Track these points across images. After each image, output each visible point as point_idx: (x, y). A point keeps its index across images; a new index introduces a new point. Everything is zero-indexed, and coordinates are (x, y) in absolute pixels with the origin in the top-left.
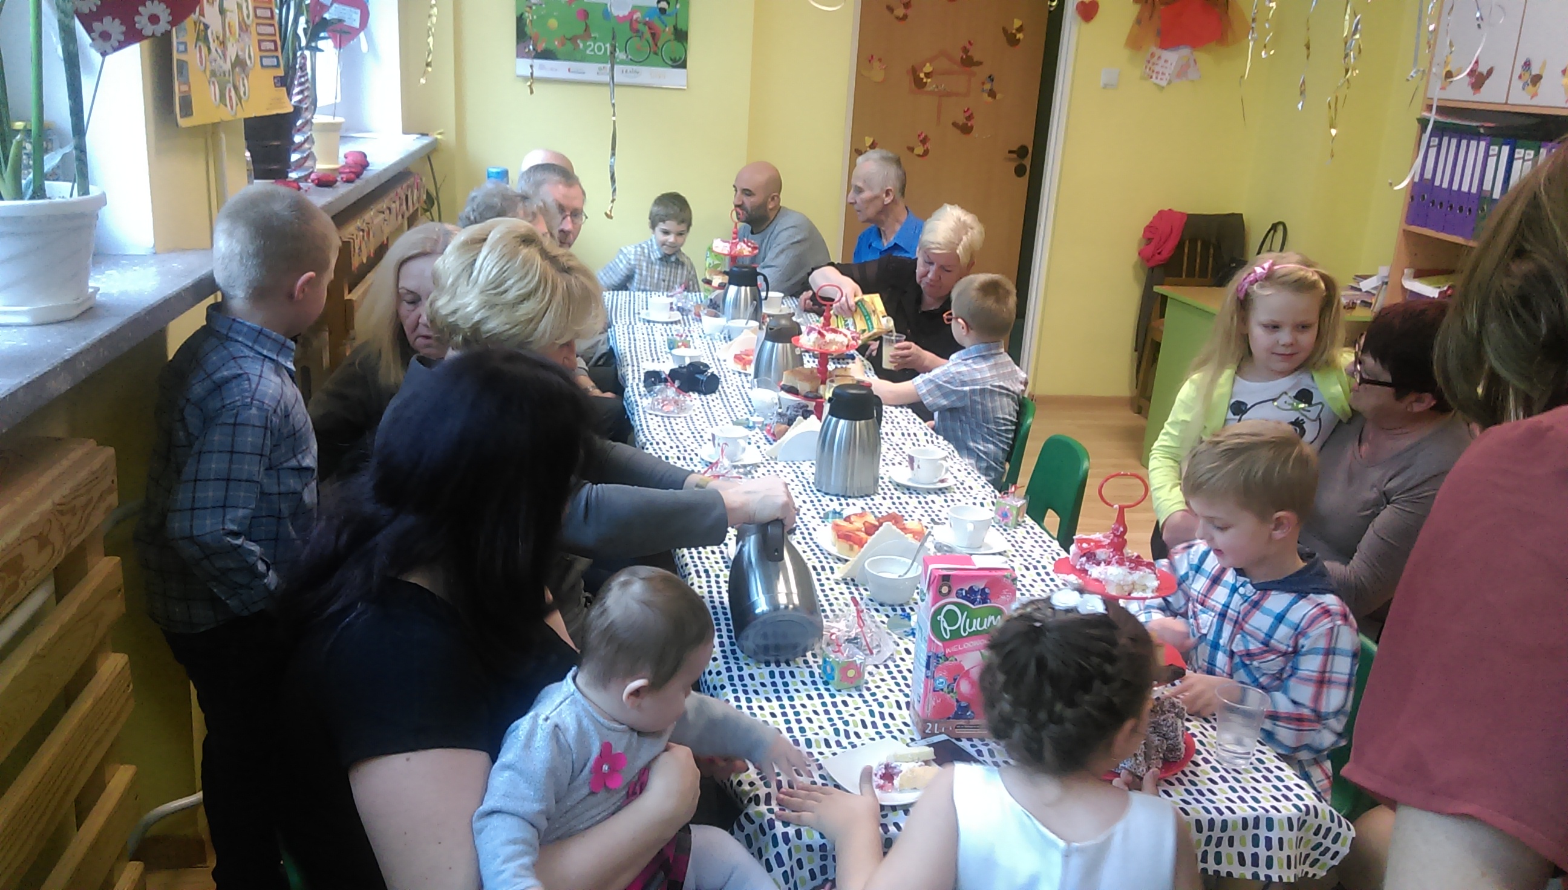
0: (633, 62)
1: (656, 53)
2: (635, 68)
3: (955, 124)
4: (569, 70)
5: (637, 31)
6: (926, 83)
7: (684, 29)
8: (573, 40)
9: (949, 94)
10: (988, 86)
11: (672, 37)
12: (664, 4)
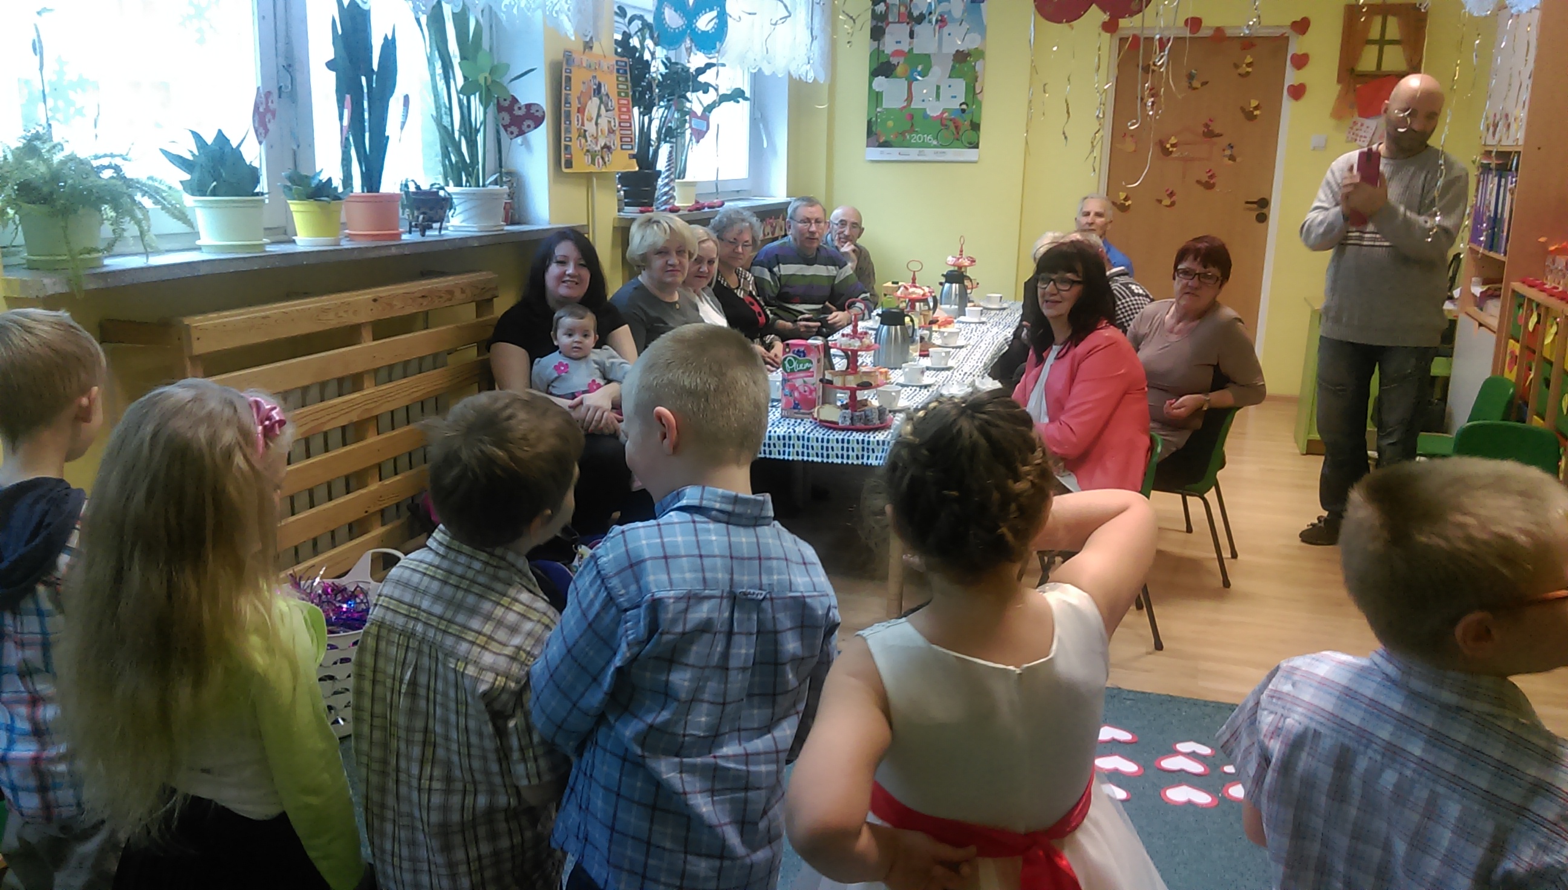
0: (942, 146)
1: (958, 140)
2: (943, 150)
3: (1198, 182)
4: (899, 154)
5: (946, 125)
6: (1172, 152)
7: (978, 122)
8: (903, 134)
9: (1192, 160)
10: (1228, 152)
11: (969, 128)
12: (964, 107)
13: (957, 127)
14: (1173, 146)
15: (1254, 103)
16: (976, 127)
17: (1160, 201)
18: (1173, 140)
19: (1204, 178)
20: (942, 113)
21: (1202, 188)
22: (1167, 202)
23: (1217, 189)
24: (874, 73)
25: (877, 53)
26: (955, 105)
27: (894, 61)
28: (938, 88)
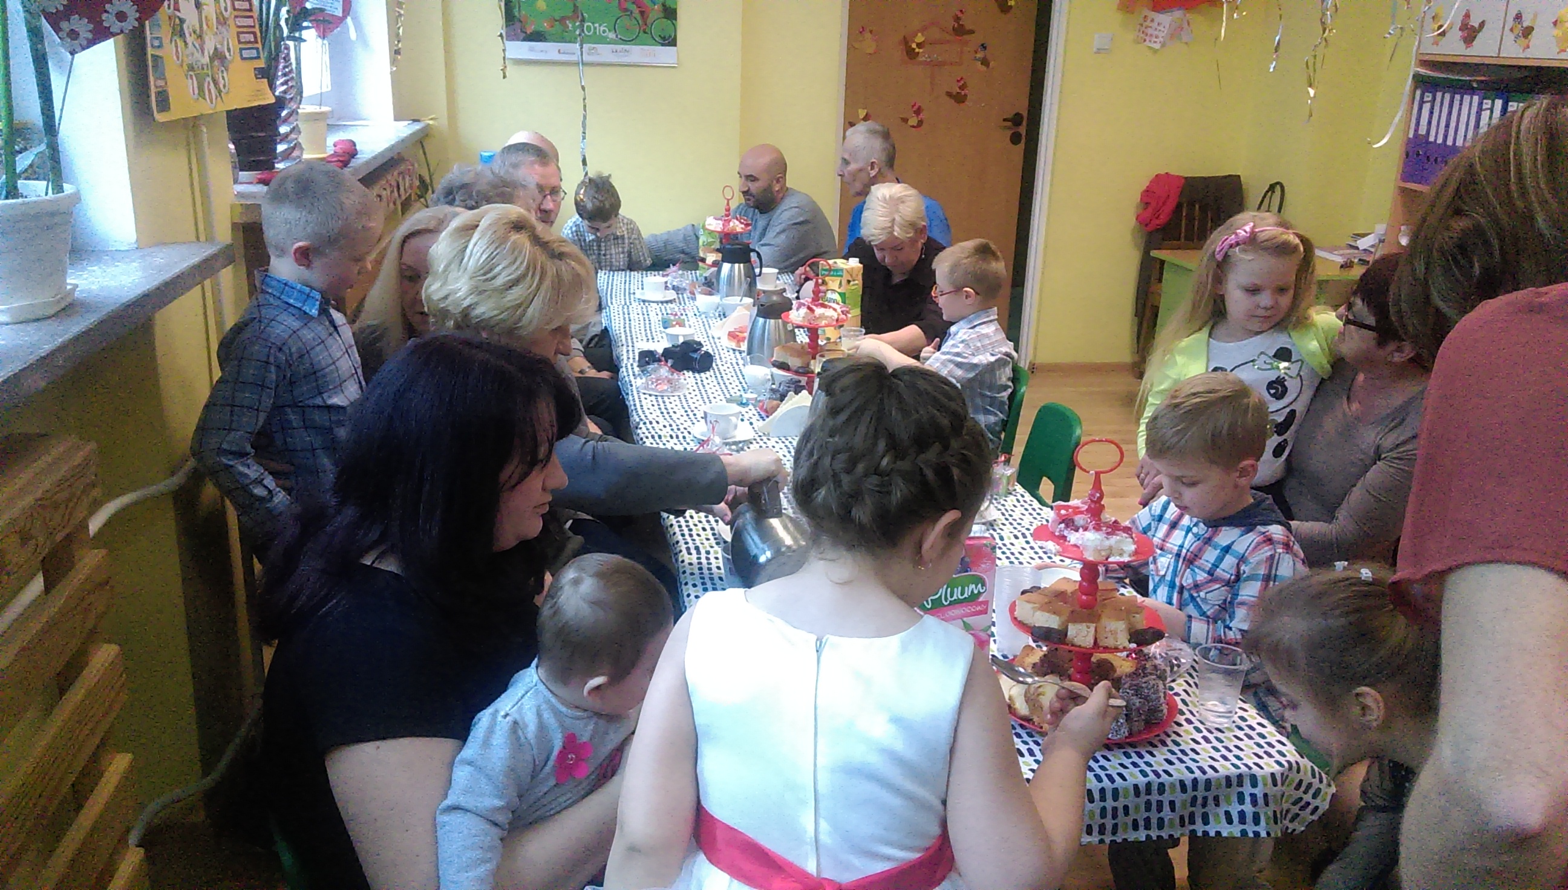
0: (625, 42)
1: (645, 32)
2: (626, 47)
3: (949, 94)
4: (559, 51)
5: (626, 10)
6: (918, 53)
7: (673, 6)
8: (562, 20)
9: (940, 64)
10: (979, 55)
11: (662, 15)
13: (642, 13)
14: (919, 45)
16: (670, 13)
18: (920, 38)
19: (955, 89)
21: (952, 102)
22: (913, 121)
23: (969, 103)
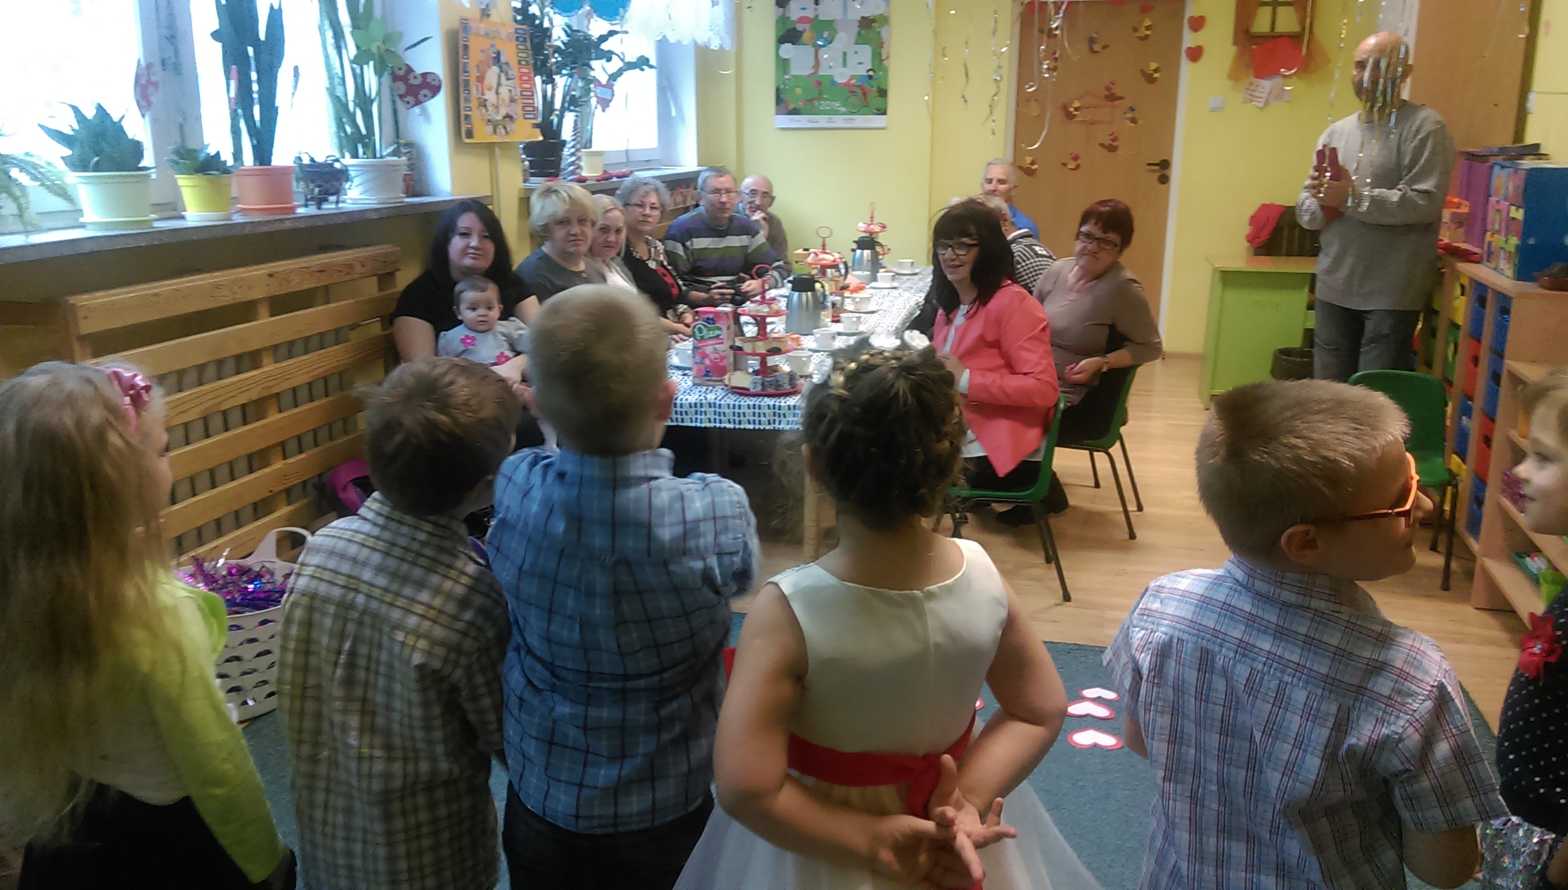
0: (852, 113)
1: (865, 106)
2: (852, 117)
3: (1102, 145)
4: (808, 121)
5: (853, 92)
6: (1075, 115)
7: (885, 88)
8: (812, 101)
9: (1093, 123)
10: (1129, 115)
11: (877, 94)
12: (871, 73)
13: (864, 94)
14: (1076, 109)
15: (1153, 66)
16: (883, 93)
17: (1065, 165)
18: (1077, 104)
19: (1107, 142)
20: (849, 80)
21: (1104, 151)
22: (1072, 165)
23: (1120, 152)
24: (781, 40)
25: (782, 20)
26: (862, 71)
27: (800, 27)
28: (845, 54)
